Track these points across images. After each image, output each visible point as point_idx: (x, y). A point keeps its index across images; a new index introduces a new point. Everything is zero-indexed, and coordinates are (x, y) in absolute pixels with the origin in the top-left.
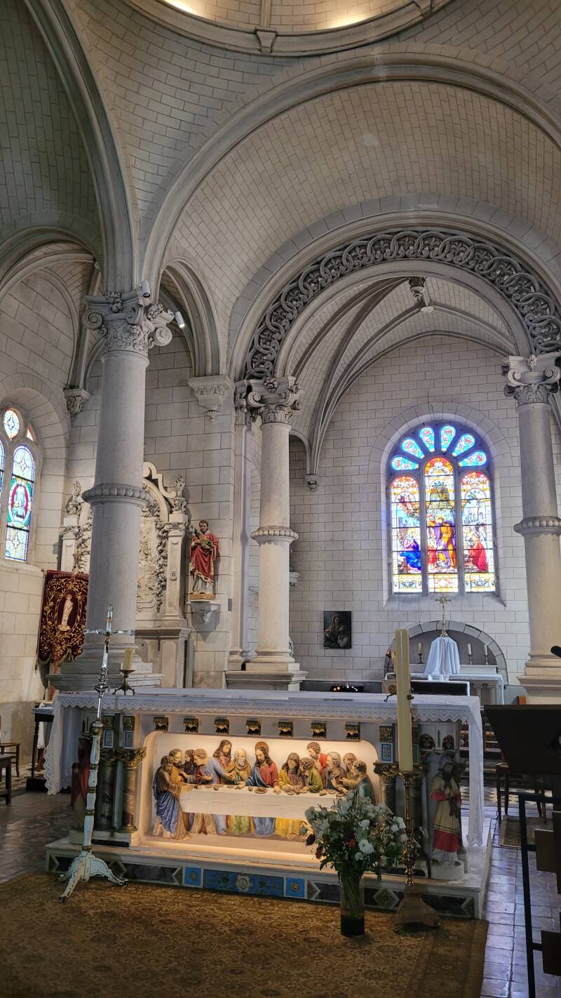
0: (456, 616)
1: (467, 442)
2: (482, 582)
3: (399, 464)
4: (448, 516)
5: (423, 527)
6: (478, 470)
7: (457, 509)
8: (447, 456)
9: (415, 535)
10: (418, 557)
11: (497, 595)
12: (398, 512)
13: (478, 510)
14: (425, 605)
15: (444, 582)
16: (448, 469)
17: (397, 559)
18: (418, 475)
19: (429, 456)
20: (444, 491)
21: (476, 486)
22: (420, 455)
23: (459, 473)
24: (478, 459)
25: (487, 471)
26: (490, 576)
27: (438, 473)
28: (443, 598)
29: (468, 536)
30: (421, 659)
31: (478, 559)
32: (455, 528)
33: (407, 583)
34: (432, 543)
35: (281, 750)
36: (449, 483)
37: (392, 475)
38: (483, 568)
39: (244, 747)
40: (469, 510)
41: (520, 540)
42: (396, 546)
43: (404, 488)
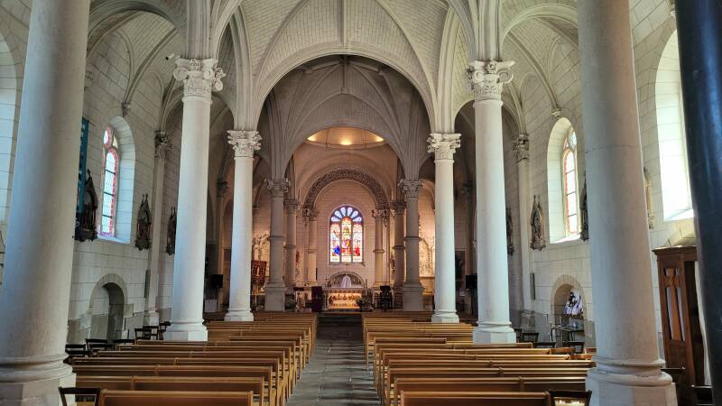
0: (351, 270)
1: (356, 213)
2: (358, 259)
3: (333, 219)
4: (349, 238)
5: (341, 241)
6: (358, 223)
7: (352, 236)
8: (349, 218)
9: (338, 243)
10: (338, 251)
11: (362, 263)
12: (333, 235)
13: (358, 236)
14: (341, 266)
15: (346, 259)
16: (350, 222)
17: (332, 251)
18: (340, 224)
19: (344, 218)
20: (348, 229)
21: (358, 228)
22: (340, 216)
23: (353, 224)
24: (359, 219)
25: (362, 223)
26: (361, 257)
27: (346, 224)
28: (347, 264)
29: (355, 245)
30: (339, 283)
31: (357, 251)
32: (351, 241)
33: (335, 259)
34: (343, 246)
35: (347, 295)
36: (350, 226)
37: (331, 223)
38: (359, 255)
39: (342, 295)
40: (355, 236)
41: (374, 254)
42: (332, 247)
43: (335, 228)
